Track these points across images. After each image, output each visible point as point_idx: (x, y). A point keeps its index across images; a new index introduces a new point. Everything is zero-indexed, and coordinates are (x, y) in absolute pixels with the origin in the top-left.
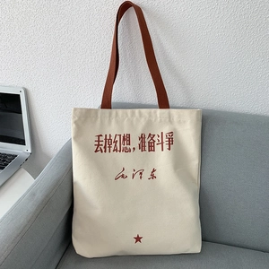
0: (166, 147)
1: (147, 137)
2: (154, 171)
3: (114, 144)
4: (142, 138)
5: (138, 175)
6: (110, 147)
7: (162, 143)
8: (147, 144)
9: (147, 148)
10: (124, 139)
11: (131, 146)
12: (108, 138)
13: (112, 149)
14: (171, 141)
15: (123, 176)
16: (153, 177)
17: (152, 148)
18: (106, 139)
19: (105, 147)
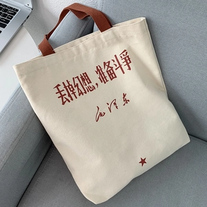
0: (125, 68)
1: (102, 67)
2: (124, 95)
3: (76, 89)
4: (99, 70)
5: (113, 107)
6: (74, 93)
7: (120, 66)
8: (106, 74)
9: (108, 78)
10: (83, 80)
11: (93, 84)
12: (67, 85)
13: (77, 94)
14: (128, 60)
15: (101, 115)
16: (126, 101)
17: (113, 76)
18: (65, 87)
19: (69, 95)
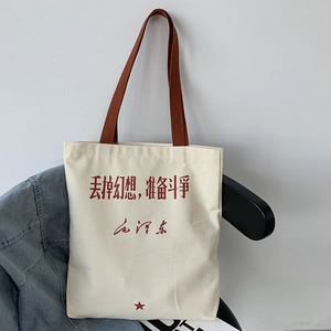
0: (180, 194)
1: (156, 180)
2: (164, 223)
3: (114, 189)
4: (150, 182)
5: (143, 229)
6: (109, 192)
7: (175, 189)
8: (156, 190)
9: (156, 195)
10: (128, 183)
11: (137, 193)
12: (108, 180)
13: (112, 195)
14: (185, 187)
15: (124, 230)
16: (162, 231)
17: (162, 195)
18: (105, 182)
19: (103, 192)
